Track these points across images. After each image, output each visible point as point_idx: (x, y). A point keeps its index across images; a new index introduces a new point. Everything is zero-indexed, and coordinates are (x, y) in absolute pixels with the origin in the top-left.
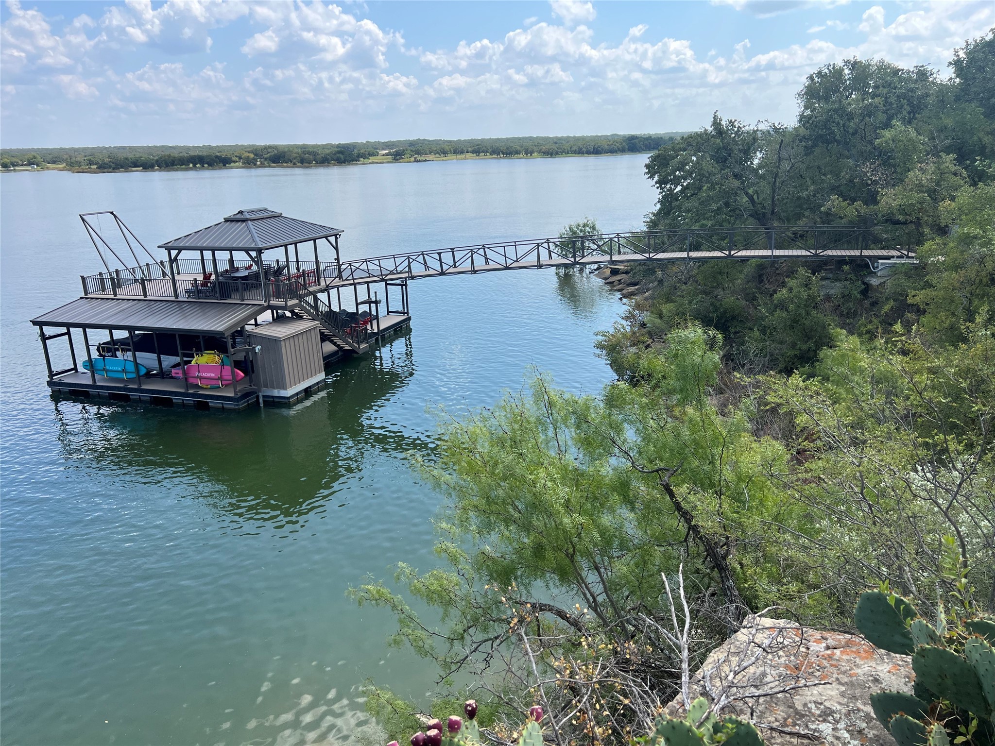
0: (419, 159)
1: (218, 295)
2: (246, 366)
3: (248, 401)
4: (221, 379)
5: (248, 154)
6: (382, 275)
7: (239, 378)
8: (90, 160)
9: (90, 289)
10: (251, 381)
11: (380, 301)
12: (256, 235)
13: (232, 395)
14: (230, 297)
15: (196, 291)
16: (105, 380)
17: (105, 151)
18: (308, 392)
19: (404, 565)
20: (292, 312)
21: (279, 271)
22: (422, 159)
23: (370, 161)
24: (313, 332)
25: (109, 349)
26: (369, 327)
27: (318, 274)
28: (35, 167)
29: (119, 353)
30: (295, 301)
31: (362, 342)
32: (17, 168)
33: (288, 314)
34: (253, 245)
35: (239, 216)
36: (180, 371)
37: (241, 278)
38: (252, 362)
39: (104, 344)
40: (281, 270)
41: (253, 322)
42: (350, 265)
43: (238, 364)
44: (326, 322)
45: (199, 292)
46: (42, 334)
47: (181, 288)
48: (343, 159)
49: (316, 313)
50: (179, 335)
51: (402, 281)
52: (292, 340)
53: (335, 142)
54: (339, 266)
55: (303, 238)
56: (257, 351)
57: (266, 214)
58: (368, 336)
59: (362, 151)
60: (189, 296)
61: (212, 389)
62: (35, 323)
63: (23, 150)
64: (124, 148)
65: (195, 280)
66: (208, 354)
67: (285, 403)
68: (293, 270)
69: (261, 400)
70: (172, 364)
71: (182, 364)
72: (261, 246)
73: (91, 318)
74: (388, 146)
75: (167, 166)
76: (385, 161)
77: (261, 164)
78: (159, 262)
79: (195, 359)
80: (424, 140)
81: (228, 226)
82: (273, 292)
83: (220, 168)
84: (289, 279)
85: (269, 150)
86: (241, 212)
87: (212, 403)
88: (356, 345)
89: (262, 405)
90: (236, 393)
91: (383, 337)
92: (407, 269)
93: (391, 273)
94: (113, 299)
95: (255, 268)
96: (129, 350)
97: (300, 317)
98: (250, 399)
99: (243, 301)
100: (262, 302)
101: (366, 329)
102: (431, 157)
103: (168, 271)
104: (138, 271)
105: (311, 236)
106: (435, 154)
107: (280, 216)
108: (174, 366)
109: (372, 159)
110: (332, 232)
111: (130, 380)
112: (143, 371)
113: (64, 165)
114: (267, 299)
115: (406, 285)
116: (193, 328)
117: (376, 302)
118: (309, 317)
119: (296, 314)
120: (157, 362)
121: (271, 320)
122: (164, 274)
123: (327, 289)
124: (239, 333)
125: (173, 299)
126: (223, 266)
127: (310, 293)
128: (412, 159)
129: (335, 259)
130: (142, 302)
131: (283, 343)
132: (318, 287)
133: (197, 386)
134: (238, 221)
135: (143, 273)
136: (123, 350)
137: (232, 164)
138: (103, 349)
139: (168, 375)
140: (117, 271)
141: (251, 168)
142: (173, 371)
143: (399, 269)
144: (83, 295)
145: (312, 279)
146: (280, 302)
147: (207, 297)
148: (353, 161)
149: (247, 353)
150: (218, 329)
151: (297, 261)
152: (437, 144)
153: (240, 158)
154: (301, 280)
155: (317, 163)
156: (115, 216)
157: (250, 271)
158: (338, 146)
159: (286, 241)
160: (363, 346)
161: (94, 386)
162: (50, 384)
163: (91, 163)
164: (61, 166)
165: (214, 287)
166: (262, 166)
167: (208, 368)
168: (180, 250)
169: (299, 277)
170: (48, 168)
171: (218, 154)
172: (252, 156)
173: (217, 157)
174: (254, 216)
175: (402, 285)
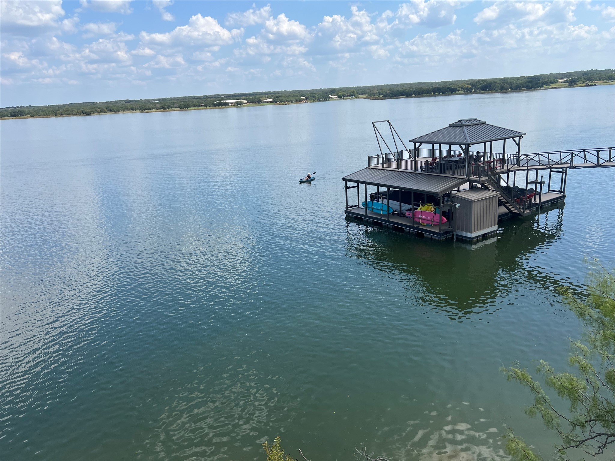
0: (589, 84)
1: (439, 171)
2: (449, 215)
3: (447, 236)
4: (433, 221)
5: (467, 86)
6: (549, 165)
7: (444, 222)
8: (380, 92)
9: (372, 163)
10: (450, 224)
11: (544, 182)
12: (467, 135)
13: (438, 231)
14: (445, 173)
15: (426, 168)
16: (371, 213)
17: (388, 87)
18: (485, 237)
19: (545, 363)
20: (482, 185)
21: (478, 158)
22: (591, 84)
23: (551, 87)
24: (494, 199)
25: (376, 196)
26: (533, 199)
27: (503, 161)
28: (353, 97)
29: (380, 200)
30: (486, 178)
31: (526, 209)
32: (345, 98)
33: (479, 186)
34: (464, 142)
35: (459, 123)
36: (411, 214)
37: (454, 161)
38: (453, 213)
39: (374, 194)
40: (479, 158)
41: (456, 189)
42: (527, 157)
43: (444, 214)
44: (503, 193)
45: (428, 168)
46: (346, 186)
47: (418, 166)
48: (531, 86)
49: (498, 187)
50: (414, 193)
51: (563, 170)
52: (479, 203)
53: (527, 75)
54: (519, 157)
55: (497, 138)
56: (457, 207)
57: (476, 122)
58: (531, 205)
59: (545, 81)
60: (422, 170)
61: (427, 226)
62: (344, 179)
63: (349, 88)
64: (397, 85)
65: (427, 161)
66: (427, 205)
67: (469, 241)
68: (487, 158)
69: (455, 237)
70: (407, 209)
71: (412, 209)
72: (469, 142)
73: (369, 179)
74: (566, 76)
75: (419, 95)
76: (562, 86)
77: (475, 91)
78: (408, 149)
79: (420, 207)
80: (596, 70)
81: (452, 129)
82: (472, 171)
83: (450, 95)
84: (484, 164)
85: (481, 82)
86: (460, 121)
87: (426, 234)
88: (521, 210)
89: (455, 240)
90: (440, 231)
91: (542, 207)
92: (569, 162)
93: (557, 163)
94: (382, 170)
95: (463, 155)
96: (386, 198)
97: (486, 189)
98: (448, 236)
99: (453, 175)
100: (465, 177)
101: (531, 201)
102: (600, 82)
103: (413, 155)
104: (397, 155)
105: (502, 137)
106: (603, 80)
107: (484, 123)
108: (408, 210)
109: (552, 85)
110: (518, 134)
111: (384, 215)
112: (391, 211)
113: (367, 95)
114: (468, 176)
115: (566, 173)
116: (422, 189)
117: (541, 183)
118: (493, 189)
119: (485, 186)
120: (399, 207)
121: (468, 188)
122: (410, 157)
123: (507, 172)
124: (447, 195)
125: (413, 171)
126: (444, 154)
127: (496, 174)
128: (584, 84)
129: (517, 152)
130: (396, 172)
131: (474, 204)
132: (502, 170)
133: (419, 223)
134: (457, 126)
135: (399, 156)
136: (383, 198)
137: (457, 92)
138: (373, 196)
139: (404, 215)
140: (386, 154)
141: (468, 94)
142: (407, 213)
143: (563, 161)
144: (367, 166)
145: (499, 165)
146: (476, 178)
147: (432, 172)
148: (538, 87)
149: (451, 207)
150: (436, 191)
151: (491, 153)
152: (606, 73)
153: (462, 88)
154: (492, 165)
155: (512, 89)
156: (390, 123)
157: (460, 157)
158: (529, 78)
159: (486, 139)
160: (527, 211)
161: (366, 216)
162: (346, 212)
163: (380, 94)
164: (365, 96)
165: (437, 166)
166: (476, 93)
167: (426, 213)
168: (421, 143)
169: (490, 163)
170: (359, 98)
171: (449, 86)
172: (470, 86)
173: (448, 88)
174: (468, 123)
175: (563, 173)
